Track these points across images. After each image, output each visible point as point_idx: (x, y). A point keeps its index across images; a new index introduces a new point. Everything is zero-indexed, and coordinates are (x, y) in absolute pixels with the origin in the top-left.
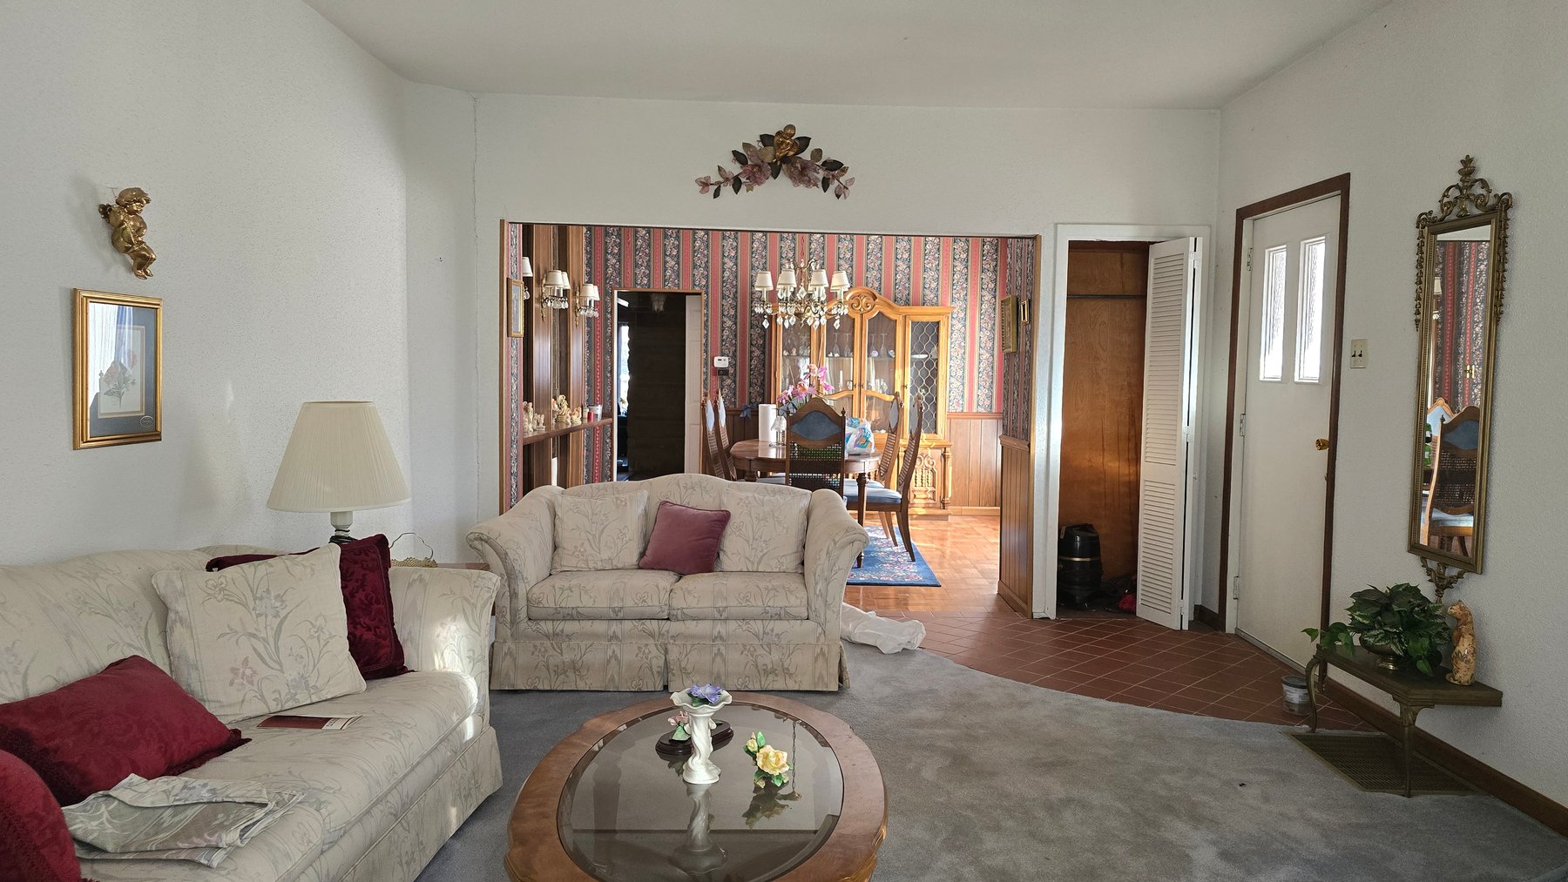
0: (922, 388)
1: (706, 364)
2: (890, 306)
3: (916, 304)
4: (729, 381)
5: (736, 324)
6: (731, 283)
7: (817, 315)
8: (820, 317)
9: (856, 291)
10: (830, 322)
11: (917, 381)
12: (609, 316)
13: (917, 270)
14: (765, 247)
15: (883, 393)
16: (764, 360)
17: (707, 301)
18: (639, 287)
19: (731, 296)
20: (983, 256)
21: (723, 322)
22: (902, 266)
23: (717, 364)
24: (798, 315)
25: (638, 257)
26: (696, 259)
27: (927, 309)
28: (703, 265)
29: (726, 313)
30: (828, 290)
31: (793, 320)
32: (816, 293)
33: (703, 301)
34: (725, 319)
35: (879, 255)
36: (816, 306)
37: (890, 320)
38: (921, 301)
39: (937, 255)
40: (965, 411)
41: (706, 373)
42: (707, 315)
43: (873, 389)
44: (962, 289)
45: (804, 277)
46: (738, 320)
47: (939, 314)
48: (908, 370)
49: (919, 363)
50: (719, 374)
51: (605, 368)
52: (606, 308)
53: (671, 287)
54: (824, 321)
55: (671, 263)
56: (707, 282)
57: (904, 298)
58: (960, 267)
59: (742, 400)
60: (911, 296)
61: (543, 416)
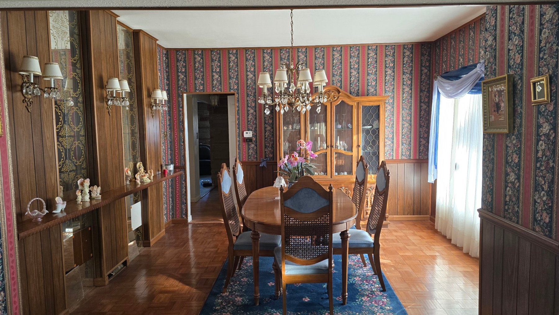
0: (369, 146)
1: (239, 135)
2: (349, 97)
3: (363, 95)
4: (253, 145)
5: (255, 111)
6: (252, 87)
7: (304, 104)
8: (306, 106)
9: (327, 89)
10: (314, 108)
11: (367, 142)
12: (181, 109)
13: (363, 75)
14: (272, 65)
15: (345, 150)
16: (273, 132)
17: (238, 98)
18: (198, 91)
19: (252, 95)
20: (404, 64)
21: (248, 111)
22: (354, 73)
23: (246, 135)
24: (290, 104)
25: (196, 74)
26: (231, 73)
27: (371, 98)
28: (235, 77)
29: (250, 105)
30: (311, 84)
31: (287, 108)
32: (303, 88)
33: (236, 99)
34: (249, 109)
35: (340, 66)
36: (303, 97)
37: (348, 105)
38: (366, 93)
39: (375, 65)
40: (394, 158)
41: (239, 141)
42: (238, 106)
43: (339, 148)
44: (391, 85)
45: (293, 75)
46: (257, 109)
47: (379, 101)
48: (361, 135)
49: (367, 132)
50: (247, 141)
51: (180, 140)
52: (179, 105)
53: (217, 91)
54: (309, 107)
55: (216, 76)
56: (238, 87)
57: (356, 92)
58: (389, 72)
59: (261, 156)
60: (360, 91)
61: (100, 188)
